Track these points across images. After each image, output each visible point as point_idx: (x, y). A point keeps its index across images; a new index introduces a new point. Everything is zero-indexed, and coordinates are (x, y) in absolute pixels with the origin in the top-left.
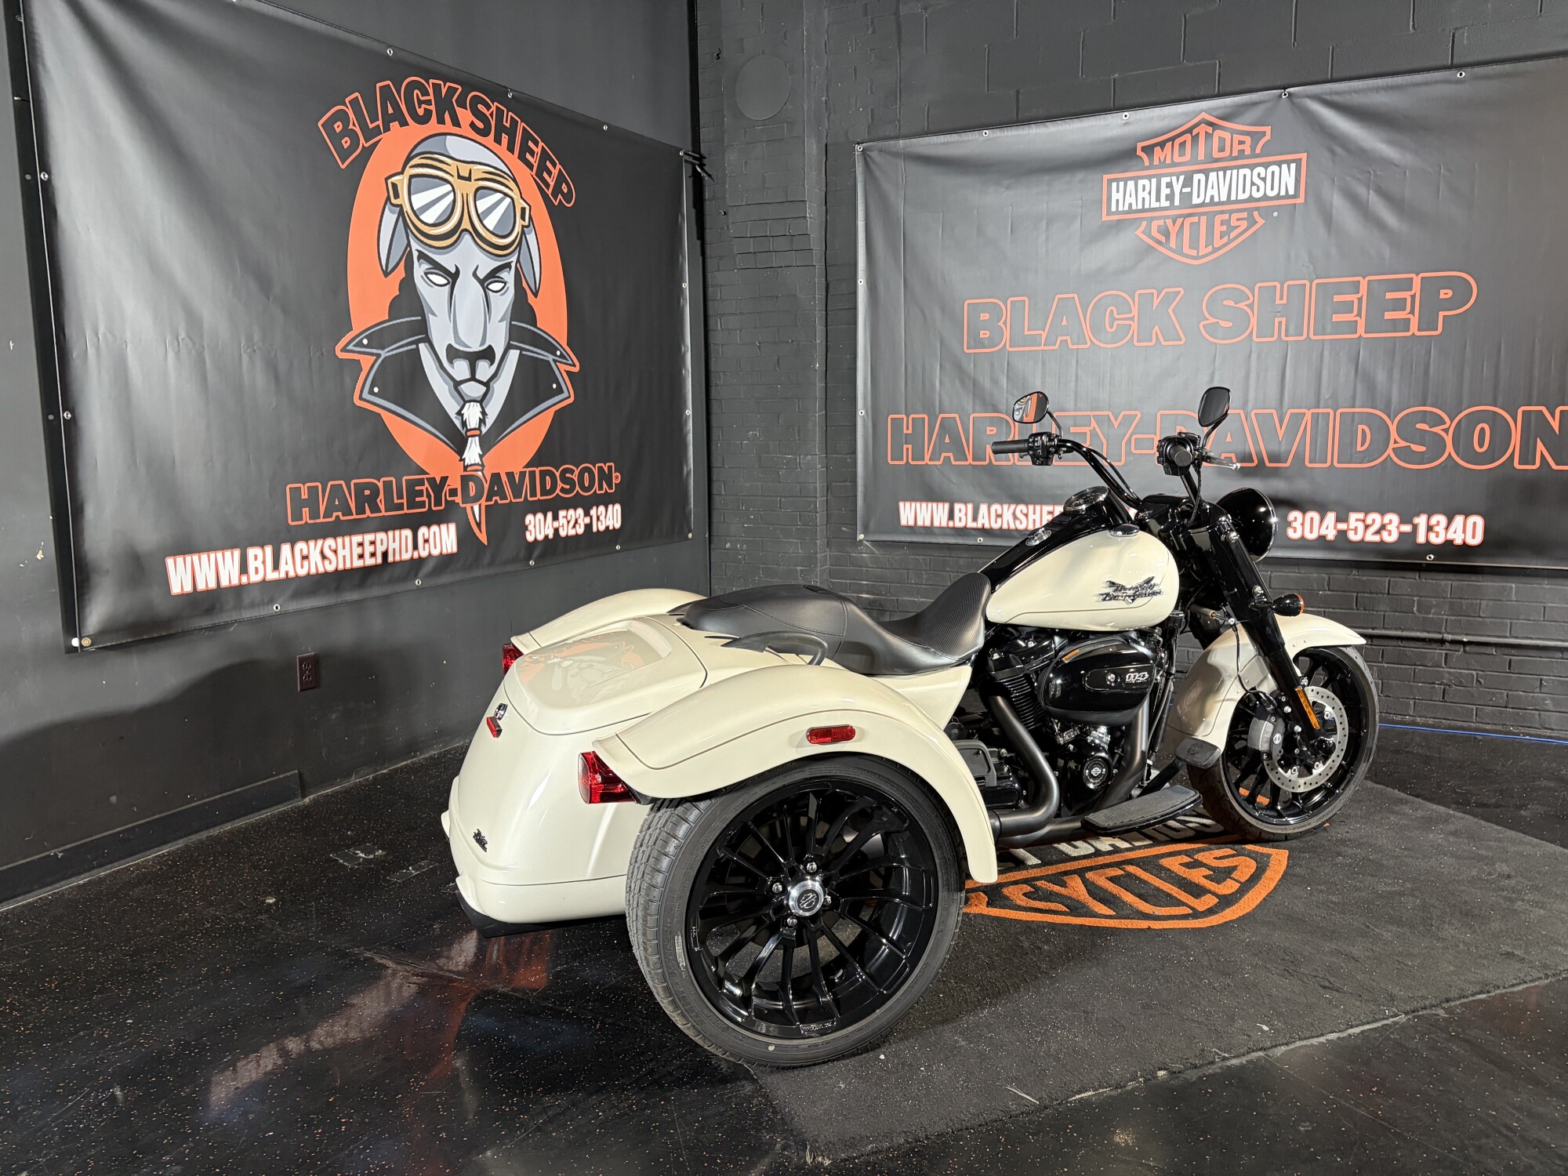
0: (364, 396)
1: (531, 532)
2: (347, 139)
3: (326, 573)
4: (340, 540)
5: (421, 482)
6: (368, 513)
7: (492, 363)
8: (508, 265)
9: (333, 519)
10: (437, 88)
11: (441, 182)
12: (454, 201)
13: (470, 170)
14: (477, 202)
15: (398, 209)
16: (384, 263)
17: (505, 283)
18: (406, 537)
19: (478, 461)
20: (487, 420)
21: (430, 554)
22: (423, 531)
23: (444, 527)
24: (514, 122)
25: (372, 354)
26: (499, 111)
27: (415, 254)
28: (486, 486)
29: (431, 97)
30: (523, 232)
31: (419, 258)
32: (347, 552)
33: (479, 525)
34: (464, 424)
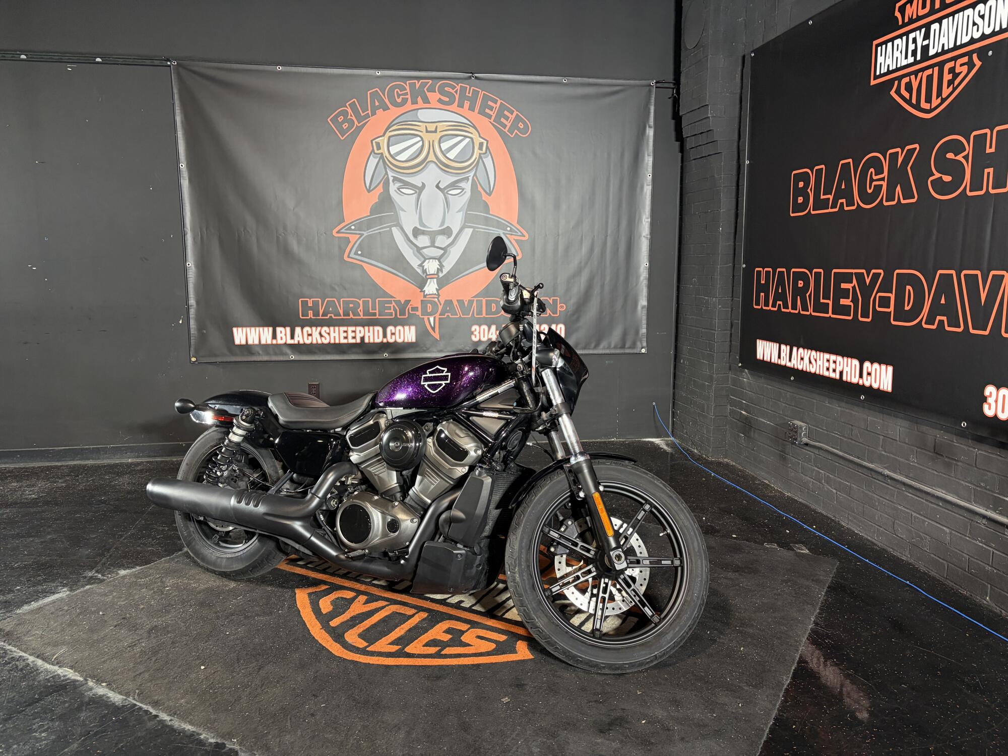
0: (350, 256)
1: (476, 335)
2: (346, 124)
3: (323, 343)
4: (332, 328)
5: (390, 302)
6: (351, 316)
7: (449, 237)
8: (467, 179)
9: (328, 317)
10: (412, 86)
11: (414, 136)
12: (423, 146)
13: (437, 127)
14: (442, 145)
15: (379, 155)
16: (368, 185)
17: (463, 189)
18: (378, 331)
19: (435, 292)
20: (443, 269)
21: (395, 341)
22: (390, 329)
23: (407, 328)
24: (476, 93)
25: (359, 234)
26: (463, 90)
27: (391, 179)
28: (440, 308)
29: (408, 90)
30: (480, 157)
31: (393, 181)
32: (336, 335)
33: (433, 329)
34: (424, 271)
